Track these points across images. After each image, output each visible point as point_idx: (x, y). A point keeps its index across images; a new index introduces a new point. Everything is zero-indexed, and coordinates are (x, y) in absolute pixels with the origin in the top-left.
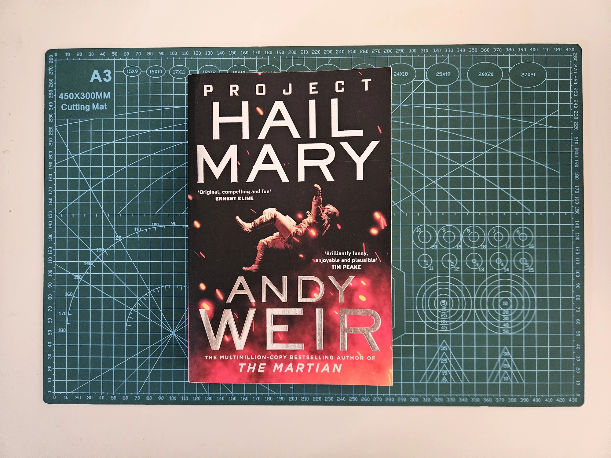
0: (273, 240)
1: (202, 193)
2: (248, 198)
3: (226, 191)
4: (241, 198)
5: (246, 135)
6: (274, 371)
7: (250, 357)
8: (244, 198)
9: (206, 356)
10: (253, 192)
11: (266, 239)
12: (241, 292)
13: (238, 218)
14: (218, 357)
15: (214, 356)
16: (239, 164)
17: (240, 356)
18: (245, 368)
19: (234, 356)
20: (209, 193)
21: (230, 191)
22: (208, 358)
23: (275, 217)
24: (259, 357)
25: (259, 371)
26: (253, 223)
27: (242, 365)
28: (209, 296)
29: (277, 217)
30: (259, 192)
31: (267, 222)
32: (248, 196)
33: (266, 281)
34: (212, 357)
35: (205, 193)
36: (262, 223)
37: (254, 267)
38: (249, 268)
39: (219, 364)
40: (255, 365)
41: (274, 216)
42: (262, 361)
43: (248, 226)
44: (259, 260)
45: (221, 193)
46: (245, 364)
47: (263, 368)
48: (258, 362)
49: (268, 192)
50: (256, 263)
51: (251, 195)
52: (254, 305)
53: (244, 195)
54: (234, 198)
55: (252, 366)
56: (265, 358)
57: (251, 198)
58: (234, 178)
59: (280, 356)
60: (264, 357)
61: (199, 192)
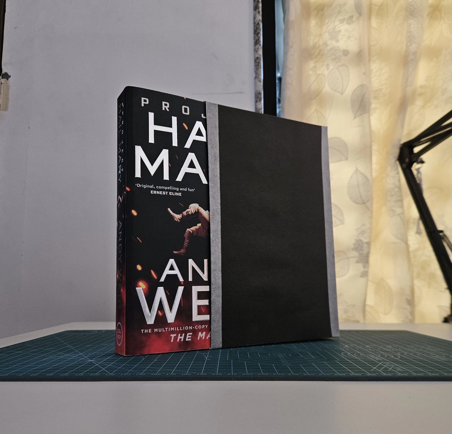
0: (197, 229)
1: (139, 186)
2: (177, 194)
3: (159, 187)
4: (172, 194)
5: (175, 143)
6: (199, 339)
7: (179, 328)
8: (174, 194)
9: (142, 330)
10: (181, 189)
11: (191, 229)
12: (172, 272)
13: (169, 209)
14: (153, 330)
15: (149, 330)
16: (170, 166)
17: (171, 328)
18: (176, 338)
19: (166, 328)
20: (145, 187)
21: (163, 187)
22: (144, 331)
23: (198, 210)
24: (187, 328)
25: (187, 340)
26: (181, 215)
27: (173, 336)
28: (145, 276)
29: (200, 211)
30: (186, 190)
31: (192, 214)
32: (178, 192)
33: (191, 263)
34: (147, 331)
35: (142, 186)
36: (188, 215)
37: (182, 251)
38: (178, 252)
39: (153, 336)
40: (183, 334)
41: (197, 210)
42: (189, 331)
43: (178, 217)
44: (186, 245)
45: (156, 187)
46: (175, 335)
47: (190, 337)
48: (186, 332)
49: (193, 190)
50: (184, 248)
51: (179, 191)
52: (182, 283)
53: (174, 191)
54: (166, 193)
55: (181, 336)
56: (191, 328)
57: (180, 194)
58: (166, 177)
59: (203, 326)
61: (136, 185)
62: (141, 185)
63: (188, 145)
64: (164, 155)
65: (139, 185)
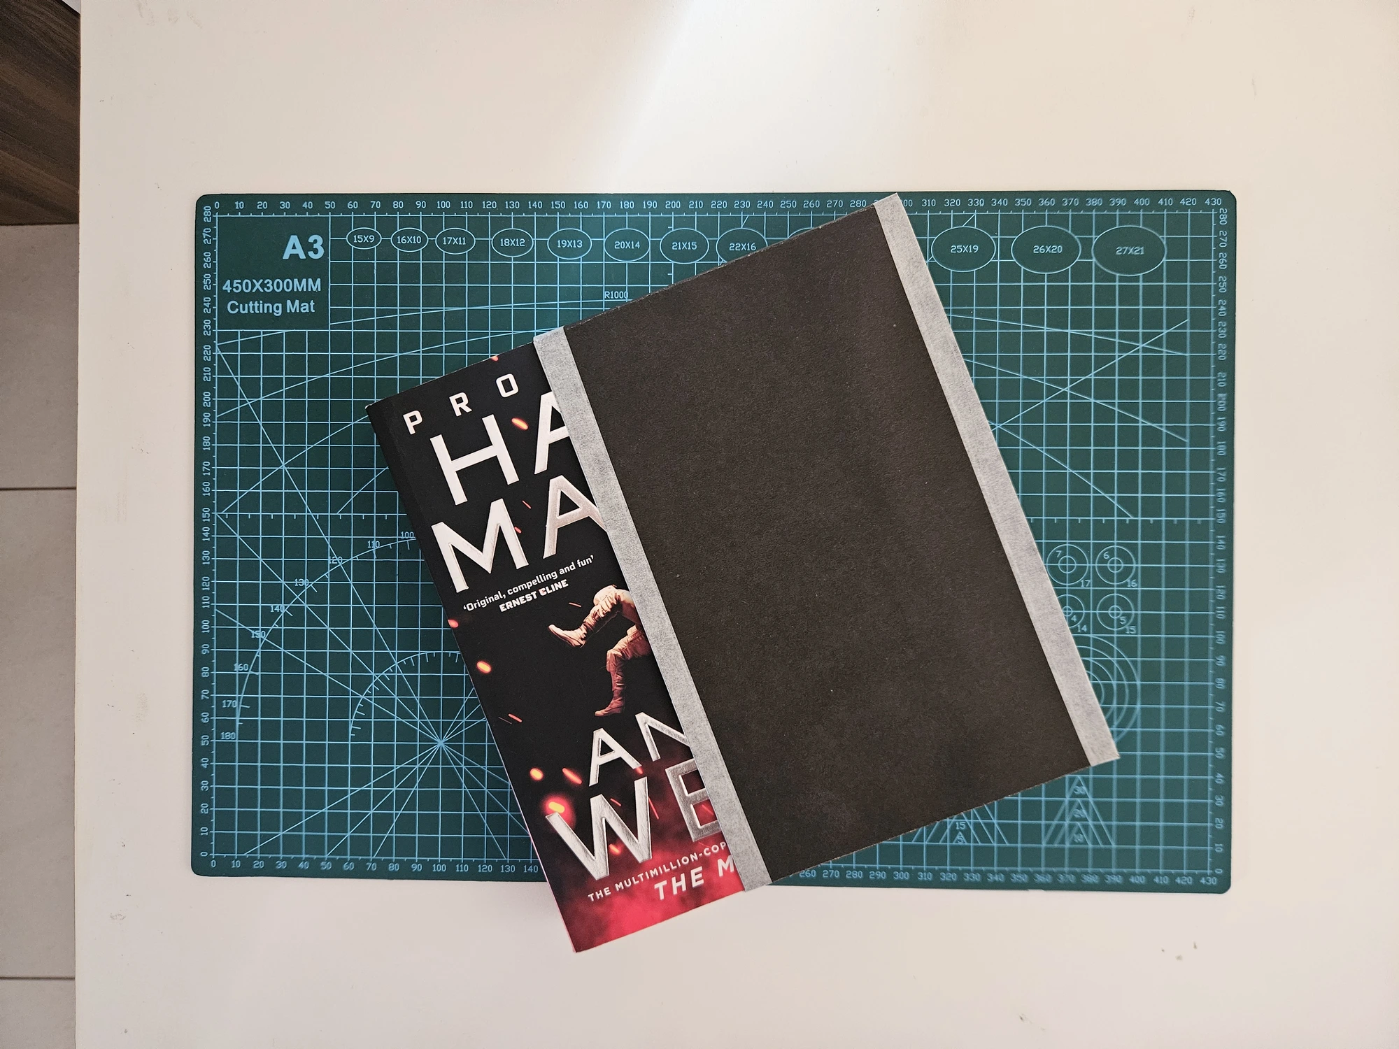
0: (630, 643)
1: (473, 608)
2: (557, 586)
3: (514, 589)
4: (546, 591)
5: (511, 476)
6: (721, 874)
7: (668, 867)
8: (550, 589)
9: (591, 896)
10: (562, 572)
11: (617, 647)
12: (609, 758)
13: (553, 628)
14: (612, 889)
15: (605, 889)
16: (520, 532)
17: (651, 871)
18: (668, 889)
19: (641, 876)
20: (484, 603)
21: (522, 586)
22: (595, 896)
23: (618, 600)
24: (685, 860)
25: (695, 884)
26: (583, 627)
27: (660, 886)
28: (556, 785)
29: (622, 600)
30: (572, 567)
31: (607, 614)
32: (556, 581)
33: (644, 721)
34: (601, 894)
35: (477, 605)
36: (599, 621)
37: (615, 703)
38: (607, 709)
39: (619, 900)
40: (683, 876)
41: (616, 599)
42: (692, 865)
43: (576, 636)
44: (618, 688)
45: (507, 594)
46: (665, 883)
47: (700, 875)
48: (686, 870)
49: (589, 561)
50: (615, 695)
51: (560, 578)
52: (640, 772)
53: (550, 583)
54: (532, 596)
55: (678, 880)
56: (696, 858)
57: (564, 584)
58: (520, 561)
59: (721, 844)
60: (694, 857)
61: (465, 608)
62: (475, 604)
63: (541, 465)
64: (499, 514)
65: (470, 607)
